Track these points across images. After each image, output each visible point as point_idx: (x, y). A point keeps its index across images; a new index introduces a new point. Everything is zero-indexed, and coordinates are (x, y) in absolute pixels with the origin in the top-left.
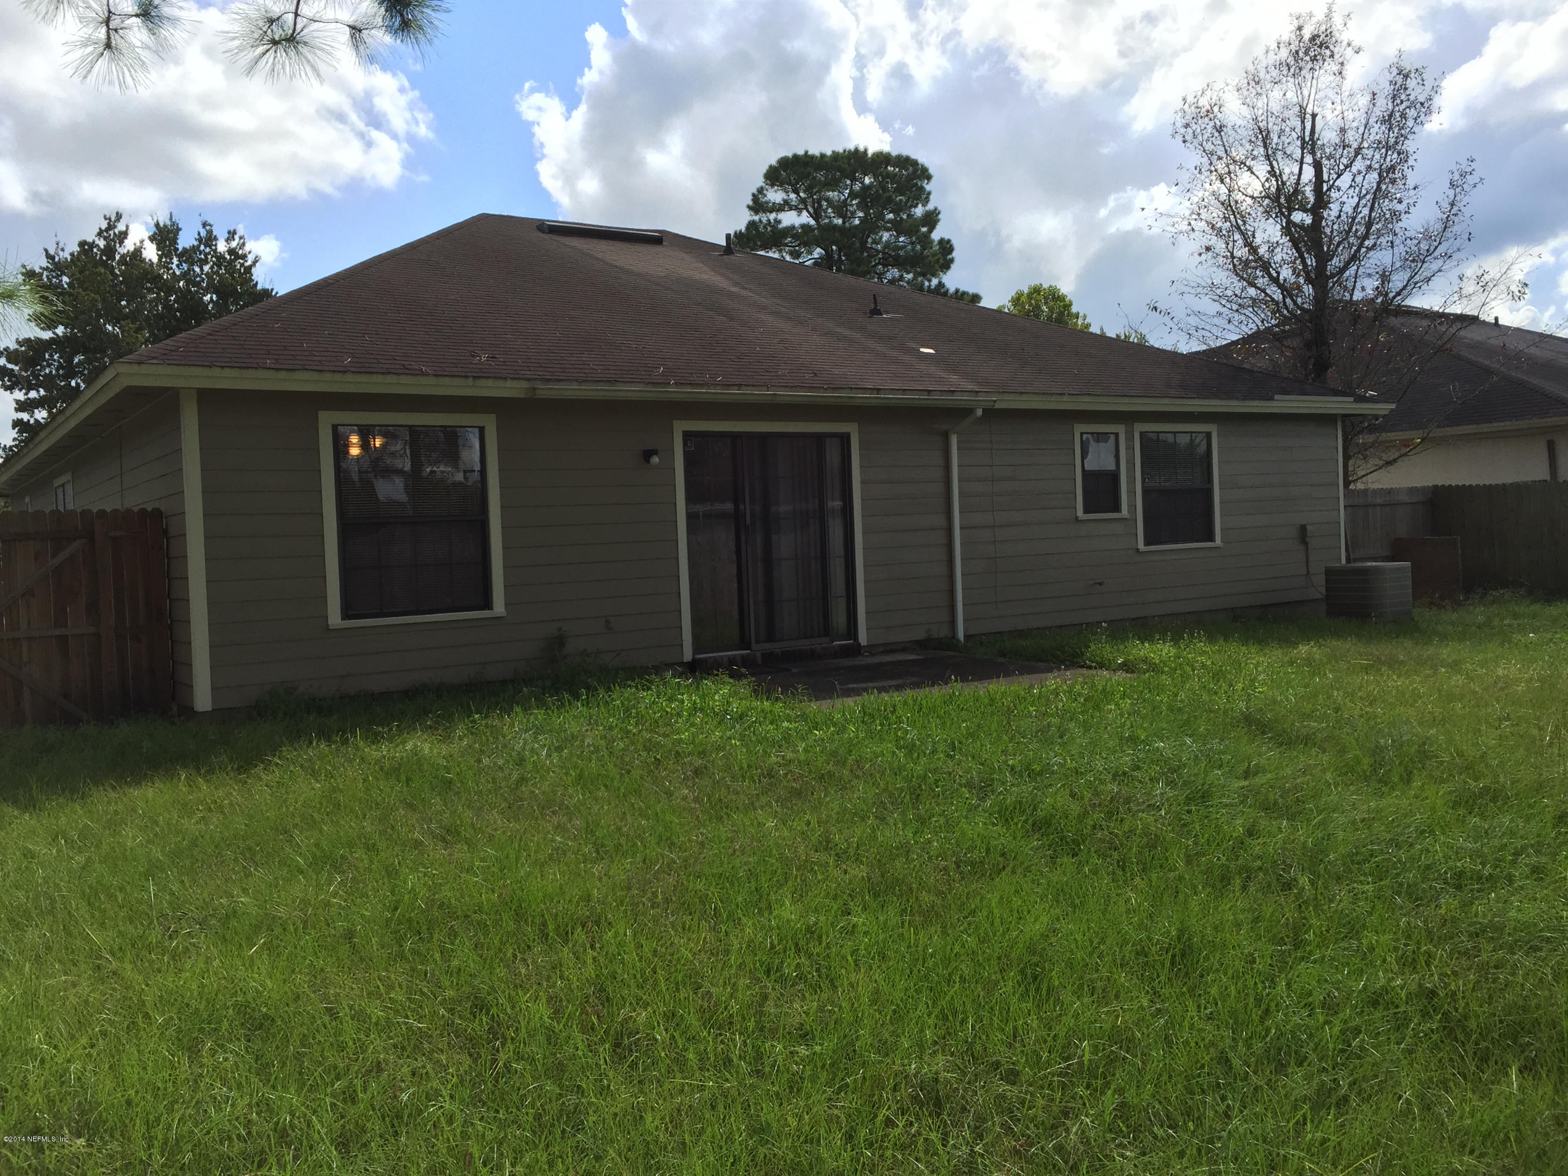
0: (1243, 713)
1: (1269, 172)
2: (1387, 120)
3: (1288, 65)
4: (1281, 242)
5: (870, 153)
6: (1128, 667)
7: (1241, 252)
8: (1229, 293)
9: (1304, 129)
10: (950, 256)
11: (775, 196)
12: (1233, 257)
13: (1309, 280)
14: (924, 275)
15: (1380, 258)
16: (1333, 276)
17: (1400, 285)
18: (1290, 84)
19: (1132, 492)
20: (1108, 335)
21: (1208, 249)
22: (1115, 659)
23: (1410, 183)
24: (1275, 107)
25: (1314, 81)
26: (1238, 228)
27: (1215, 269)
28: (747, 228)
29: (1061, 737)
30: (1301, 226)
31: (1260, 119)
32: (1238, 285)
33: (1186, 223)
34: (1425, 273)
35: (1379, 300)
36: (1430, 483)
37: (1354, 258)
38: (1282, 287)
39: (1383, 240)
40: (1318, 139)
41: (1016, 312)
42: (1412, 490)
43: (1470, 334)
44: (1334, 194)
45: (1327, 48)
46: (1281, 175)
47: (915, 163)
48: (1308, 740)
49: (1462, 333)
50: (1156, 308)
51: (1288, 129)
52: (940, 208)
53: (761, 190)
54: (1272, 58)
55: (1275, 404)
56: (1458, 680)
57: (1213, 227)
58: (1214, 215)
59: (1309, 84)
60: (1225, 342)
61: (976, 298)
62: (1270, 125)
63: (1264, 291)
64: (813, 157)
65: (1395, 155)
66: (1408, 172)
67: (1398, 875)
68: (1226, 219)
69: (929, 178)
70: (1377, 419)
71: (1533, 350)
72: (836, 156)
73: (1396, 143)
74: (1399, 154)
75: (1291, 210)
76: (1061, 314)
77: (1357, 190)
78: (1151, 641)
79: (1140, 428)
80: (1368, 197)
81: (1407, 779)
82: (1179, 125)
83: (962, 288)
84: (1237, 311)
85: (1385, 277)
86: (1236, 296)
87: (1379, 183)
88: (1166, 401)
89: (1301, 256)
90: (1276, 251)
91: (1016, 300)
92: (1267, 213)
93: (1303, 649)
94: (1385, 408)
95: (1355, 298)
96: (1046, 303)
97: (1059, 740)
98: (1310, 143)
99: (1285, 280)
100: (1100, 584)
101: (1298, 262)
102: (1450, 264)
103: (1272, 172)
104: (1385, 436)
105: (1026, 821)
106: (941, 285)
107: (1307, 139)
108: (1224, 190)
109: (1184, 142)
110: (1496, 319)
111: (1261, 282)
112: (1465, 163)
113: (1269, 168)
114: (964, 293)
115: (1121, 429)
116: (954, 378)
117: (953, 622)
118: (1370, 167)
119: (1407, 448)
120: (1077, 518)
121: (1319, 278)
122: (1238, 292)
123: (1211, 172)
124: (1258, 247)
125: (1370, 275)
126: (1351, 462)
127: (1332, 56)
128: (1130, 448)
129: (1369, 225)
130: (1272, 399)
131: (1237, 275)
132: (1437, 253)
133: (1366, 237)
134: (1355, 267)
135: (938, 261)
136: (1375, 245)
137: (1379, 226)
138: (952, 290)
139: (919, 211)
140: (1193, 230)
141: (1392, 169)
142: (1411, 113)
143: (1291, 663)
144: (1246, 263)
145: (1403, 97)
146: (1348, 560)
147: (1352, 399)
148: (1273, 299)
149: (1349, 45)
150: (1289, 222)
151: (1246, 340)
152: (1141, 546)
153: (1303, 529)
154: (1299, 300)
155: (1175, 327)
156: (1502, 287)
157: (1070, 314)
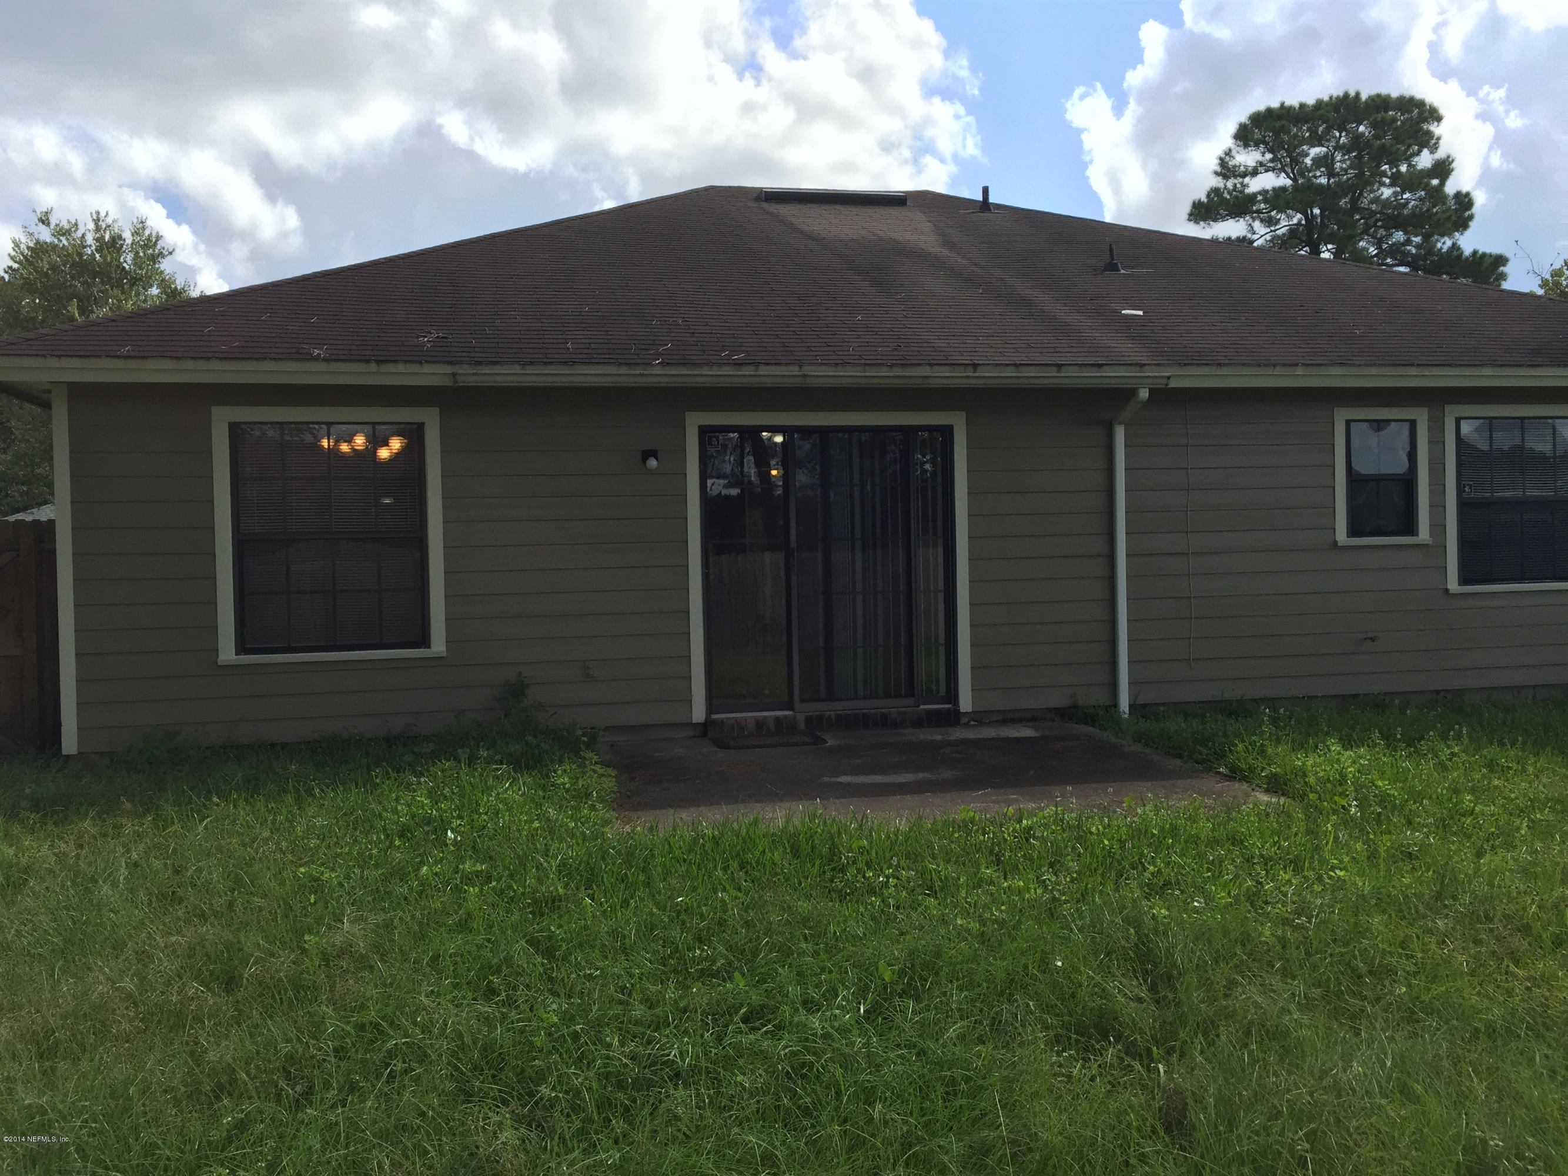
5: (1364, 97)
10: (1467, 213)
11: (1247, 158)
14: (1431, 235)
19: (1438, 506)
28: (1208, 196)
47: (1420, 104)
53: (1229, 153)
64: (1290, 108)
69: (1439, 119)
72: (1319, 104)
79: (1452, 413)
83: (1482, 249)
88: (1488, 371)
100: (1372, 639)
106: (1455, 247)
114: (1483, 256)
115: (1421, 416)
116: (1126, 347)
117: (1113, 685)
120: (1335, 543)
128: (1438, 443)
135: (1454, 218)
138: (1468, 252)
139: (1425, 160)
152: (1453, 585)
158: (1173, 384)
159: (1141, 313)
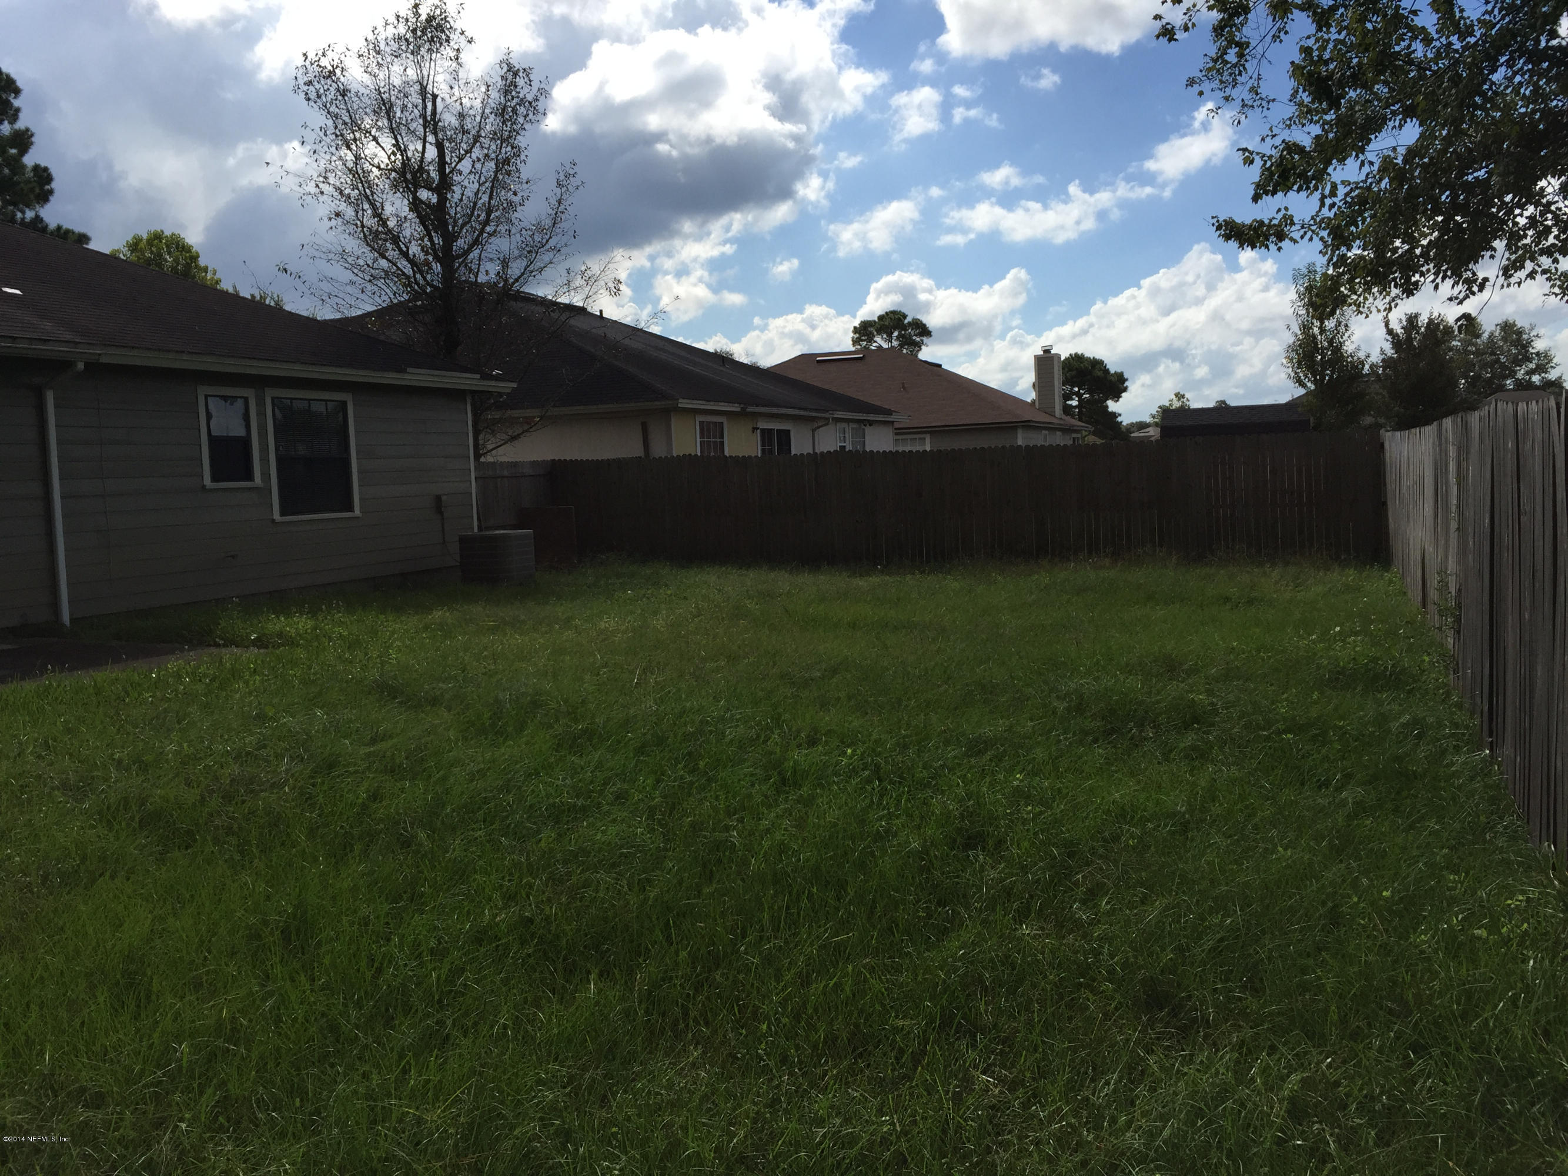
0: (376, 681)
1: (394, 145)
2: (501, 112)
3: (407, 40)
4: (409, 217)
6: (261, 643)
7: (370, 222)
8: (361, 262)
9: (425, 107)
10: (47, 187)
12: (363, 226)
13: (437, 258)
14: (15, 204)
15: (500, 245)
16: (458, 257)
17: (518, 273)
18: (409, 60)
19: (265, 460)
20: (241, 295)
21: (338, 215)
22: (248, 635)
23: (524, 177)
24: (397, 81)
25: (433, 64)
26: (367, 197)
27: (347, 236)
29: (179, 723)
30: (428, 205)
31: (382, 90)
32: (370, 256)
33: (313, 184)
34: (539, 265)
35: (501, 285)
36: (549, 457)
37: (476, 242)
38: (412, 262)
39: (502, 228)
40: (440, 120)
41: (134, 258)
42: (534, 464)
43: (576, 322)
44: (456, 178)
45: (443, 31)
46: (405, 150)
48: (434, 702)
49: (572, 322)
50: (285, 270)
51: (410, 105)
52: (33, 129)
54: (391, 31)
55: (406, 376)
56: (569, 634)
57: (341, 193)
58: (342, 180)
59: (427, 65)
60: (359, 313)
61: (84, 238)
62: (393, 98)
63: (395, 264)
65: (509, 148)
66: (521, 166)
67: (507, 817)
68: (354, 187)
69: (17, 91)
70: (501, 396)
71: (627, 342)
73: (510, 137)
74: (513, 148)
75: (417, 186)
76: (188, 266)
77: (477, 177)
78: (288, 615)
79: (270, 393)
80: (487, 185)
81: (521, 728)
82: (301, 82)
83: (67, 225)
84: (370, 281)
85: (505, 263)
86: (368, 266)
87: (496, 173)
88: (298, 367)
89: (429, 235)
90: (404, 225)
91: (135, 245)
92: (395, 186)
93: (437, 614)
94: (509, 386)
95: (479, 281)
96: (169, 253)
97: (177, 726)
98: (432, 123)
99: (414, 256)
100: (233, 557)
101: (426, 239)
102: (559, 257)
103: (397, 145)
104: (509, 413)
105: (132, 818)
106: (38, 219)
107: (429, 118)
108: (350, 157)
109: (309, 99)
110: (601, 311)
111: (392, 254)
112: (568, 165)
113: (394, 142)
114: (68, 232)
115: (249, 393)
116: (48, 325)
117: (55, 605)
118: (487, 156)
119: (529, 425)
120: (204, 486)
121: (446, 257)
122: (370, 262)
123: (337, 136)
124: (388, 219)
125: (491, 260)
126: (481, 437)
127: (448, 41)
128: (262, 414)
129: (489, 212)
130: (403, 371)
131: (368, 245)
132: (547, 246)
133: (487, 222)
134: (478, 251)
135: (32, 190)
136: (495, 231)
137: (498, 214)
138: (52, 226)
140: (322, 193)
141: (507, 161)
142: (522, 110)
143: (426, 628)
144: (377, 233)
145: (514, 93)
146: (480, 529)
147: (478, 376)
148: (404, 274)
149: (462, 33)
150: (415, 198)
151: (380, 313)
152: (277, 516)
153: (438, 498)
154: (429, 277)
155: (306, 290)
156: (602, 283)
157: (197, 267)
158: (104, 360)
159: (18, 292)
